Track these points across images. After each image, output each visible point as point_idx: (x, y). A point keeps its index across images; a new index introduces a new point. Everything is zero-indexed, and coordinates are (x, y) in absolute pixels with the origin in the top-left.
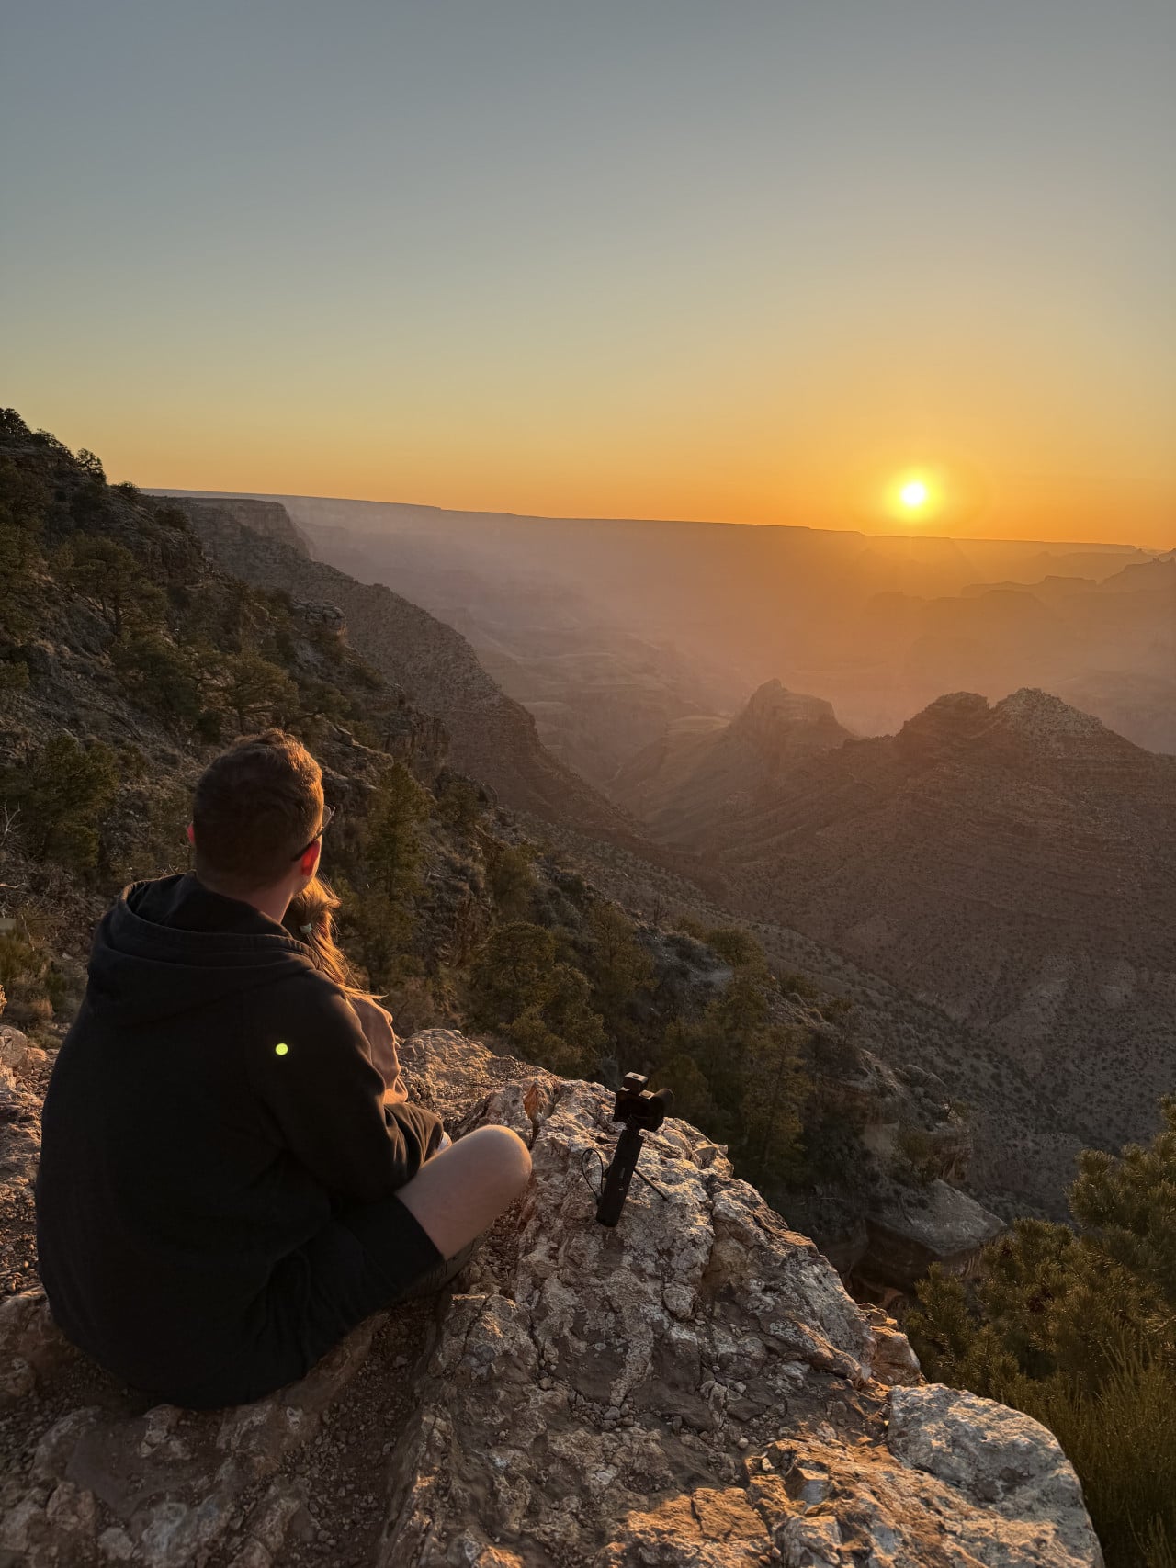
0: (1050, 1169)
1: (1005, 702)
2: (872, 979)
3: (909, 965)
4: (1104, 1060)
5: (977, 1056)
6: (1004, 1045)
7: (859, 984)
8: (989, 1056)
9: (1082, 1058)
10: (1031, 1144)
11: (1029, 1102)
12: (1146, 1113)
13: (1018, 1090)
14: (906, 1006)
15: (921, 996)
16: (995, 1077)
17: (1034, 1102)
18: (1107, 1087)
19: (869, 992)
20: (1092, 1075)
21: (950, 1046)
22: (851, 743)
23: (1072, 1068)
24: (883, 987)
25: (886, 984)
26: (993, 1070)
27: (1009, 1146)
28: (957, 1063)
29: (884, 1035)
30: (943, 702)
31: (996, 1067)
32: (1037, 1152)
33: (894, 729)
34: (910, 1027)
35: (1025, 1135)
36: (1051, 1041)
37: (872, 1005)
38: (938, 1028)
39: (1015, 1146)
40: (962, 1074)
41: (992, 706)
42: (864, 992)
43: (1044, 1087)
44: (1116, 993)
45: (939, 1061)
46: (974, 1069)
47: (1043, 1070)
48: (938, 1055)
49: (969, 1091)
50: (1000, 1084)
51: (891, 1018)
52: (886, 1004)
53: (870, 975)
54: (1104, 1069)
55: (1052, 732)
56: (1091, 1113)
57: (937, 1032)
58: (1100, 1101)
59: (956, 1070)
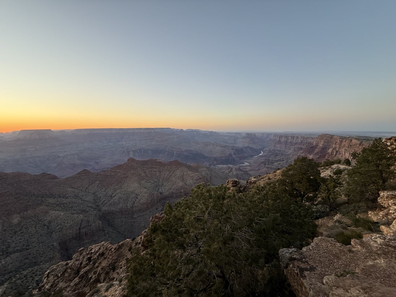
0: (11, 263)
4: (17, 235)
9: (11, 237)
12: (32, 238)
20: (16, 239)
23: (10, 241)
44: (16, 221)
56: (18, 246)
58: (20, 243)
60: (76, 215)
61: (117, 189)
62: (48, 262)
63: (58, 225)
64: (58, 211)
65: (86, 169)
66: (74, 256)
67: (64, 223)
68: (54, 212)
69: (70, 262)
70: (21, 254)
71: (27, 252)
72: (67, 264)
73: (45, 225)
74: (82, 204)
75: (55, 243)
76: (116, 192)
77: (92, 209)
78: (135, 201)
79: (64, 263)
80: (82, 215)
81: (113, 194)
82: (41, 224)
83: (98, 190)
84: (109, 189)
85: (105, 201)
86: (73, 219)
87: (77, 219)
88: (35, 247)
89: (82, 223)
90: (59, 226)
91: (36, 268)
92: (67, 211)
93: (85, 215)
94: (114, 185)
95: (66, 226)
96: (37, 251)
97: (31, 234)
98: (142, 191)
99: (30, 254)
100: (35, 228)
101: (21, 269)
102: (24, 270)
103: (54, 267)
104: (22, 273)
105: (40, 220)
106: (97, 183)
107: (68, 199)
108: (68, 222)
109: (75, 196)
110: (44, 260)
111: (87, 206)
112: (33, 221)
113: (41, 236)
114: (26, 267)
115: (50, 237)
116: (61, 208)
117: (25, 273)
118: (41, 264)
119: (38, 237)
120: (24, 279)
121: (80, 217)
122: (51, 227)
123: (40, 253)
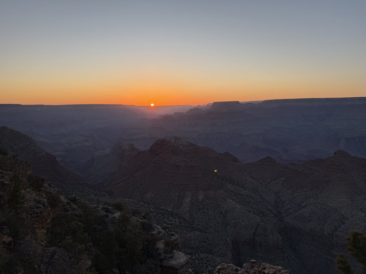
0: (194, 240)
1: (170, 139)
2: (151, 206)
3: (158, 201)
4: (200, 213)
5: (175, 218)
6: (181, 214)
7: (148, 208)
8: (178, 217)
9: (196, 213)
10: (189, 235)
11: (187, 226)
12: (210, 222)
13: (185, 224)
14: (159, 210)
15: (162, 207)
16: (180, 222)
17: (188, 226)
18: (202, 218)
19: (151, 209)
20: (199, 216)
21: (169, 217)
22: (140, 152)
23: (195, 216)
24: (154, 208)
25: (154, 206)
26: (179, 221)
27: (184, 237)
28: (171, 221)
29: (155, 218)
30: (158, 141)
31: (180, 220)
32: (190, 237)
33: (148, 148)
34: (160, 215)
35: (188, 234)
36: (190, 211)
37: (152, 212)
38: (166, 214)
39: (186, 237)
40: (173, 223)
41: (168, 141)
42: (149, 210)
43: (190, 222)
44: (201, 197)
45: (168, 222)
46: (175, 221)
47: (189, 218)
48: (167, 220)
49: (175, 227)
50: (181, 223)
51: (156, 214)
52: (155, 211)
53: (151, 205)
54: (201, 215)
56: (200, 225)
57: (166, 215)
58: (201, 222)
59: (171, 223)
60: (253, 215)
61: (310, 197)
62: (220, 257)
63: (234, 219)
64: (235, 201)
65: (271, 156)
66: (245, 264)
67: (239, 218)
68: (231, 201)
69: (240, 270)
70: (201, 234)
71: (206, 235)
72: (237, 270)
73: (222, 213)
74: (260, 202)
75: (228, 239)
76: (307, 201)
77: (272, 215)
78: (339, 227)
79: (235, 268)
80: (259, 218)
81: (303, 202)
82: (219, 210)
83: (282, 190)
84: (298, 193)
85: (290, 209)
86: (248, 218)
87: (253, 220)
88: (212, 233)
89: (257, 228)
90: (234, 221)
91: (210, 256)
92: (243, 205)
93: (262, 219)
94: (307, 190)
95: (241, 224)
96: (213, 238)
97: (210, 217)
98: (356, 214)
99: (207, 239)
100: (214, 213)
101: (200, 250)
102: (201, 253)
103: (225, 266)
104: (200, 255)
105: (219, 205)
106: (283, 179)
107: (246, 191)
108: (243, 219)
109: (254, 190)
110: (218, 253)
111: (266, 207)
112: (213, 204)
113: (218, 224)
114: (203, 251)
115: (225, 230)
116: (239, 200)
117: (202, 256)
118: (215, 255)
119: (215, 224)
120: (201, 262)
121: (257, 219)
122: (226, 218)
123: (215, 242)
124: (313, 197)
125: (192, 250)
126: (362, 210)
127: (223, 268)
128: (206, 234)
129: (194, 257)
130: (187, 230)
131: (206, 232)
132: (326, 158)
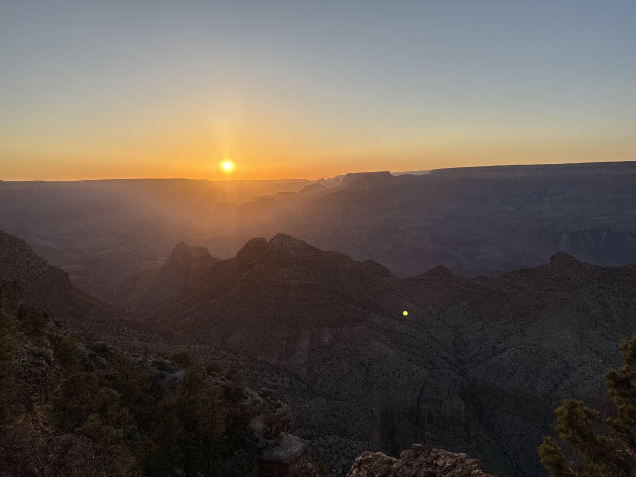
0: (316, 413)
1: (272, 239)
2: (240, 357)
3: (253, 347)
5: (283, 376)
6: (292, 369)
7: (235, 360)
8: (287, 375)
9: (319, 366)
10: (307, 405)
11: (304, 389)
12: (343, 381)
13: (299, 385)
14: (254, 364)
15: (259, 358)
16: (290, 383)
17: (306, 388)
19: (239, 362)
20: (324, 372)
21: (272, 375)
22: (219, 263)
23: (317, 371)
24: (245, 359)
25: (246, 357)
26: (289, 380)
27: (299, 408)
28: (276, 381)
29: (248, 378)
30: (251, 242)
31: (290, 379)
32: (310, 408)
33: (234, 255)
34: (257, 372)
35: (305, 402)
36: (308, 363)
37: (242, 368)
38: (267, 369)
39: (302, 408)
40: (279, 385)
41: (268, 241)
42: (237, 363)
43: (308, 382)
44: (326, 339)
45: (270, 383)
46: (283, 382)
47: (307, 375)
48: (269, 380)
49: (282, 391)
50: (293, 385)
51: (249, 370)
52: (246, 365)
53: (239, 355)
54: (327, 369)
55: (290, 248)
56: (326, 387)
57: (267, 371)
58: (328, 381)
59: (276, 384)
60: (416, 366)
61: (511, 334)
62: (362, 440)
63: (383, 375)
64: (385, 344)
65: (445, 266)
66: (404, 452)
67: (392, 373)
68: (379, 344)
69: (395, 462)
70: (327, 402)
71: (336, 403)
72: (390, 463)
73: (363, 365)
74: (428, 344)
75: (374, 409)
76: (508, 341)
77: (448, 366)
78: (561, 382)
79: (387, 458)
80: (426, 371)
81: (500, 342)
82: (358, 360)
83: (465, 322)
84: (491, 327)
85: (478, 355)
86: (409, 372)
87: (416, 376)
88: (347, 400)
89: (424, 389)
90: (385, 377)
91: (344, 440)
92: (400, 350)
93: (432, 372)
94: (506, 322)
95: (396, 383)
96: (348, 409)
97: (344, 372)
98: (587, 360)
99: (339, 410)
100: (350, 364)
101: (326, 429)
102: (329, 435)
103: (370, 456)
104: (326, 439)
105: (358, 351)
106: (466, 304)
107: (404, 326)
108: (400, 374)
109: (417, 323)
110: (357, 433)
111: (438, 353)
112: (347, 349)
113: (356, 384)
114: (332, 431)
115: (369, 393)
116: (391, 341)
117: (330, 440)
118: (352, 437)
119: (352, 384)
120: (328, 450)
121: (423, 374)
122: (371, 372)
123: (352, 416)
124: (517, 333)
125: (313, 430)
126: (597, 353)
127: (368, 459)
128: (336, 401)
129: (316, 442)
130: (303, 396)
131: (336, 399)
132: (537, 267)
